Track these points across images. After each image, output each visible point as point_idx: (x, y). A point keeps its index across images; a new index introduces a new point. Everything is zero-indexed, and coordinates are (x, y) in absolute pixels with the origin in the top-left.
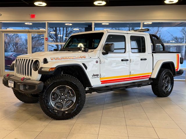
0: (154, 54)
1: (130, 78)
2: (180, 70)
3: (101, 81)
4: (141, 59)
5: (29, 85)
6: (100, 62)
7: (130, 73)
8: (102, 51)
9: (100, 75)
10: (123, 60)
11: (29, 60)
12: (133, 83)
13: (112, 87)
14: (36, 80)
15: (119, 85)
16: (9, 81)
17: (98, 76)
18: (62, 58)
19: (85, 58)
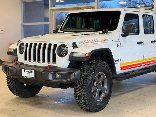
1: (143, 63)
3: (121, 67)
4: (152, 41)
5: (61, 74)
6: (120, 45)
7: (144, 57)
8: (121, 32)
9: (120, 61)
10: (138, 43)
11: (50, 45)
12: (146, 68)
13: (132, 74)
14: (64, 67)
15: (137, 71)
16: (23, 70)
17: (118, 61)
18: (88, 41)
19: (108, 40)
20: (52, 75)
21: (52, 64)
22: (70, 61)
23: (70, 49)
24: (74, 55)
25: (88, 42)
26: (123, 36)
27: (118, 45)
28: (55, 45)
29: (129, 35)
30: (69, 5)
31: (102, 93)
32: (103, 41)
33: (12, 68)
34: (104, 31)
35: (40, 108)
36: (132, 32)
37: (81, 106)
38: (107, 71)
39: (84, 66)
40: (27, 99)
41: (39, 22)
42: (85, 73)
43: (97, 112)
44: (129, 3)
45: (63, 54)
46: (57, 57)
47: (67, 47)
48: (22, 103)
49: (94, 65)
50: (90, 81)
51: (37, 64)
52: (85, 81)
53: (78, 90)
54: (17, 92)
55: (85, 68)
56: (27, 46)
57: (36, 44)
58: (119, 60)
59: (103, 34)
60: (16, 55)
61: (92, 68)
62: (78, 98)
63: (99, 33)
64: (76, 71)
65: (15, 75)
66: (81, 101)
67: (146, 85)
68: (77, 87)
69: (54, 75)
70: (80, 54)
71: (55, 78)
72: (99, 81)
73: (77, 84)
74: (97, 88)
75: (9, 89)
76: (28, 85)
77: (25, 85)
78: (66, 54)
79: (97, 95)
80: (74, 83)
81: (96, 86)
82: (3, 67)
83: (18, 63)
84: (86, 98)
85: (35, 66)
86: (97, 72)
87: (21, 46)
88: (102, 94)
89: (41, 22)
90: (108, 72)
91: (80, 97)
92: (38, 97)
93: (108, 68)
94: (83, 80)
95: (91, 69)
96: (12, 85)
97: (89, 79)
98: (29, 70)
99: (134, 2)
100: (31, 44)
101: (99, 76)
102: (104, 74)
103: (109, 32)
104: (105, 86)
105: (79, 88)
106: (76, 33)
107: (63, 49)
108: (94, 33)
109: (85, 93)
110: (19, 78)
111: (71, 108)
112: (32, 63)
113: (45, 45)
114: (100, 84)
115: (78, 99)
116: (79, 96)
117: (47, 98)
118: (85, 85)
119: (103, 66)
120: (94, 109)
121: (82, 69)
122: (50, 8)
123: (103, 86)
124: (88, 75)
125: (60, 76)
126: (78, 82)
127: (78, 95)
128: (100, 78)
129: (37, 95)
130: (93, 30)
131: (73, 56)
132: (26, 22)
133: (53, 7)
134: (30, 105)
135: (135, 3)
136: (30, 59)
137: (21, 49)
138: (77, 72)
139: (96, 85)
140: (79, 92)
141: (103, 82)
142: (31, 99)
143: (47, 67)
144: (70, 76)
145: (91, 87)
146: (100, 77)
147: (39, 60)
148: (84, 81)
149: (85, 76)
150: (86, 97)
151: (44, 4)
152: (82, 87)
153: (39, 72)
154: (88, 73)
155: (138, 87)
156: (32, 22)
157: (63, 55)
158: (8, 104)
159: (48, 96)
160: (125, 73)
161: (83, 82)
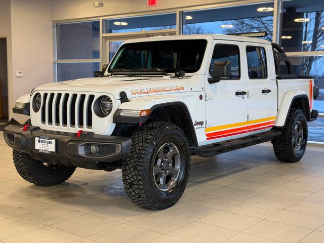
0: (278, 80)
1: (247, 128)
2: (313, 110)
3: (207, 135)
4: (263, 91)
5: (98, 145)
6: (206, 97)
7: (248, 118)
8: (208, 76)
9: (206, 124)
10: (237, 94)
11: (83, 96)
12: (252, 136)
13: (226, 145)
14: (105, 134)
15: (235, 141)
16: (37, 139)
17: (202, 125)
18: (148, 90)
19: (183, 89)
20: (83, 147)
21: (85, 129)
22: (115, 124)
23: (116, 104)
24: (122, 114)
25: (148, 92)
26: (211, 81)
27: (201, 97)
28: (92, 97)
29: (221, 81)
30: (140, 29)
31: (172, 178)
32: (174, 90)
33: (20, 137)
34: (177, 73)
35: (67, 203)
36: (225, 75)
37: (135, 199)
38: (180, 140)
39: (140, 132)
40: (48, 188)
41: (84, 58)
42: (140, 144)
43: (161, 209)
44: (240, 27)
45: (104, 112)
46: (94, 117)
47: (111, 101)
48: (38, 195)
49: (155, 131)
50: (149, 157)
51: (61, 128)
52: (140, 157)
53: (129, 173)
54: (30, 176)
55: (141, 136)
56: (46, 98)
57: (60, 95)
58: (203, 122)
59: (177, 79)
60: (28, 113)
61: (152, 135)
62: (128, 186)
63: (170, 76)
64: (125, 140)
65: (24, 147)
66: (134, 191)
67: (254, 164)
68: (127, 168)
69: (88, 146)
70: (136, 111)
71: (89, 153)
72: (166, 158)
73: (127, 163)
74: (163, 170)
75: (18, 171)
76: (51, 165)
77: (45, 164)
78: (110, 112)
79: (162, 181)
80: (121, 160)
81: (161, 166)
82: (6, 134)
83: (29, 127)
84: (142, 187)
85: (59, 133)
86: (162, 142)
87: (37, 99)
88: (172, 180)
89: (87, 58)
90: (182, 142)
91: (131, 185)
92: (68, 184)
93: (182, 136)
94: (136, 155)
95: (150, 137)
96: (21, 164)
97: (146, 155)
98: (46, 138)
99: (249, 25)
100: (52, 95)
101: (166, 149)
102: (175, 146)
103: (186, 74)
104: (178, 167)
105: (129, 169)
106: (131, 76)
107: (104, 104)
108: (162, 77)
109: (141, 178)
110: (31, 152)
111: (120, 204)
112: (54, 127)
113: (75, 96)
114: (169, 163)
115: (129, 189)
116: (129, 183)
117: (82, 187)
118: (141, 164)
119: (172, 133)
120: (157, 205)
121: (136, 136)
122: (101, 35)
123: (174, 166)
124: (146, 147)
125: (98, 149)
126: (128, 159)
127: (128, 181)
128: (168, 154)
129: (66, 181)
130: (160, 71)
131: (119, 116)
132: (61, 59)
133: (106, 33)
134: (51, 198)
135: (250, 27)
136: (50, 121)
137: (37, 104)
138: (126, 143)
139: (161, 164)
140: (130, 175)
141: (173, 159)
142: (55, 188)
143: (75, 135)
144: (113, 148)
145: (150, 168)
146: (168, 151)
147: (65, 123)
148: (137, 158)
149: (140, 150)
150: (142, 185)
151: (93, 27)
152: (135, 169)
153: (63, 142)
154: (145, 145)
155: (241, 168)
156: (71, 59)
157: (104, 114)
158: (13, 197)
159: (85, 184)
160: (214, 144)
161: (136, 160)
